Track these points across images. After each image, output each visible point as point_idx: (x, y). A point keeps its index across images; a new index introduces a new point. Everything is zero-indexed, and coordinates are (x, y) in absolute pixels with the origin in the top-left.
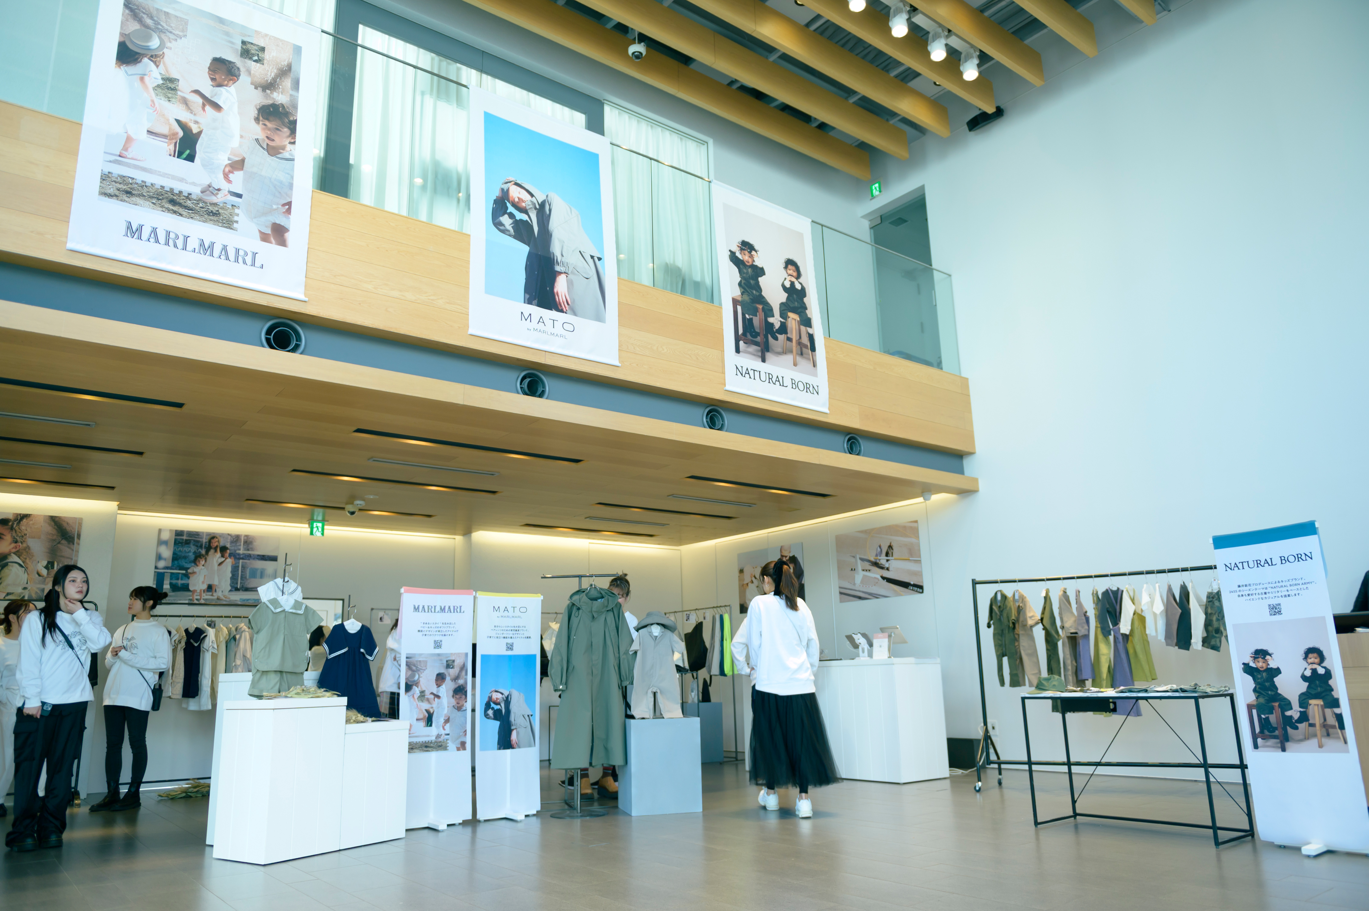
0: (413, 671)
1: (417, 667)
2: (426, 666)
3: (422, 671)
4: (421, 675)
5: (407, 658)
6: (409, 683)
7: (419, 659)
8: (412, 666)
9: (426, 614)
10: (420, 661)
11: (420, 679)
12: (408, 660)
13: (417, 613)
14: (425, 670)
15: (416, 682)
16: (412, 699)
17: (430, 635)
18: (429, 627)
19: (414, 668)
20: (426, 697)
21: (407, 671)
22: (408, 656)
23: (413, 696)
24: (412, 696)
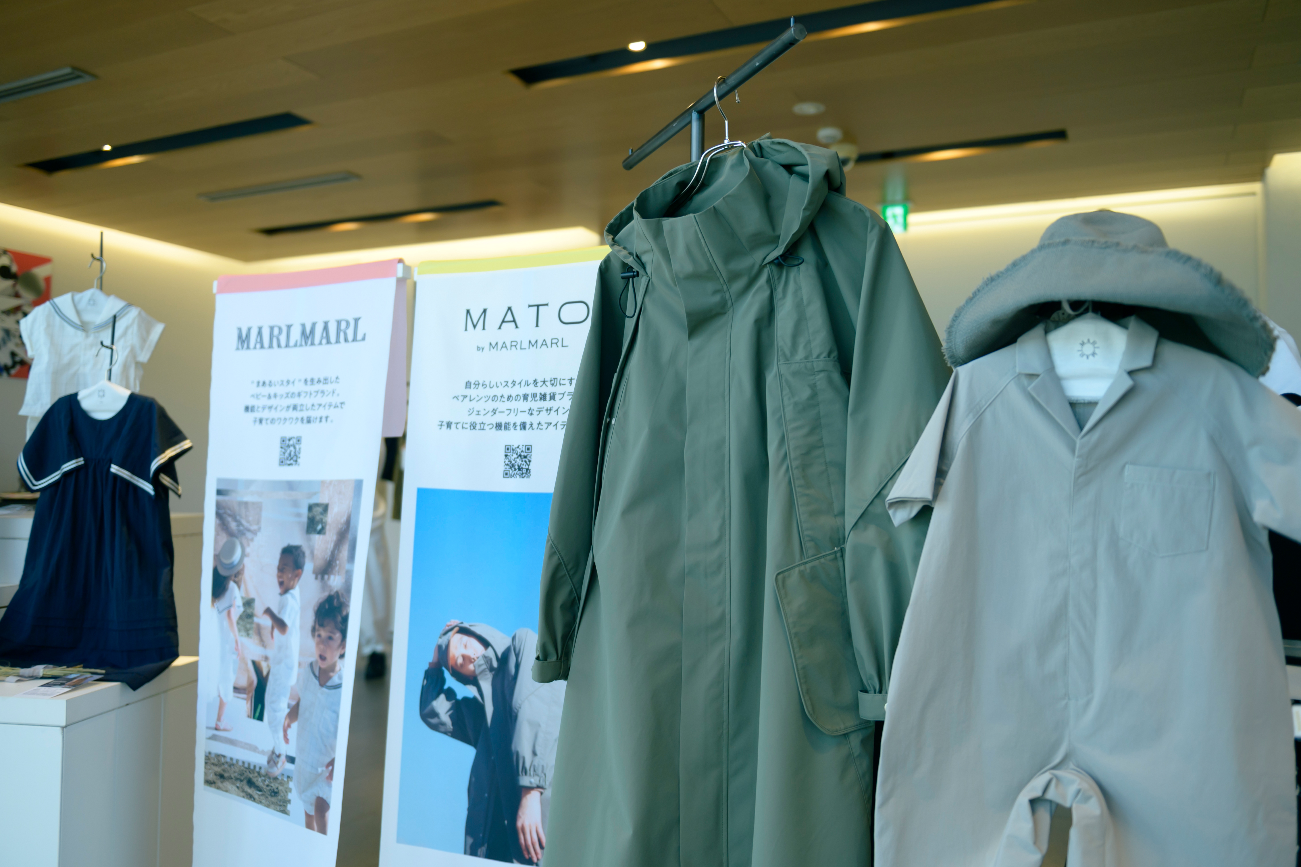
0: (231, 534)
1: (239, 524)
2: (258, 522)
3: (249, 535)
4: (248, 550)
5: (219, 492)
6: (222, 572)
7: (246, 499)
8: (229, 519)
9: (266, 352)
10: (246, 504)
11: (246, 561)
12: (221, 498)
13: (244, 353)
14: (255, 533)
15: (235, 571)
16: (226, 623)
17: (273, 421)
18: (269, 397)
19: (233, 525)
20: (256, 620)
21: (217, 534)
22: (222, 487)
23: (229, 614)
24: (225, 613)
